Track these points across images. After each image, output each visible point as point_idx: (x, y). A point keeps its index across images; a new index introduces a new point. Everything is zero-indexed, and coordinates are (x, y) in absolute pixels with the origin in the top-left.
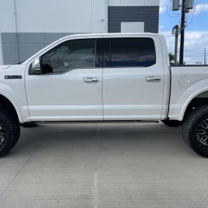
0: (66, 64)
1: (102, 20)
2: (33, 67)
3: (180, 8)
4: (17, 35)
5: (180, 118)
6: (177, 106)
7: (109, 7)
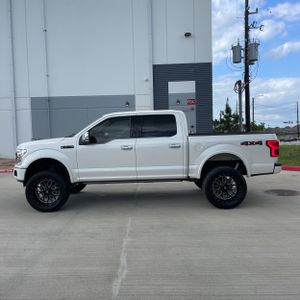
0: (107, 134)
1: (147, 81)
2: (83, 138)
3: (243, 60)
4: (49, 100)
5: (198, 177)
6: (195, 167)
7: (155, 67)
